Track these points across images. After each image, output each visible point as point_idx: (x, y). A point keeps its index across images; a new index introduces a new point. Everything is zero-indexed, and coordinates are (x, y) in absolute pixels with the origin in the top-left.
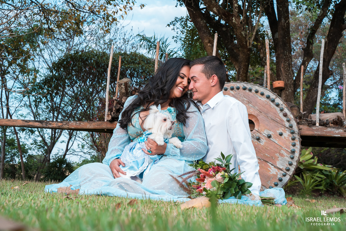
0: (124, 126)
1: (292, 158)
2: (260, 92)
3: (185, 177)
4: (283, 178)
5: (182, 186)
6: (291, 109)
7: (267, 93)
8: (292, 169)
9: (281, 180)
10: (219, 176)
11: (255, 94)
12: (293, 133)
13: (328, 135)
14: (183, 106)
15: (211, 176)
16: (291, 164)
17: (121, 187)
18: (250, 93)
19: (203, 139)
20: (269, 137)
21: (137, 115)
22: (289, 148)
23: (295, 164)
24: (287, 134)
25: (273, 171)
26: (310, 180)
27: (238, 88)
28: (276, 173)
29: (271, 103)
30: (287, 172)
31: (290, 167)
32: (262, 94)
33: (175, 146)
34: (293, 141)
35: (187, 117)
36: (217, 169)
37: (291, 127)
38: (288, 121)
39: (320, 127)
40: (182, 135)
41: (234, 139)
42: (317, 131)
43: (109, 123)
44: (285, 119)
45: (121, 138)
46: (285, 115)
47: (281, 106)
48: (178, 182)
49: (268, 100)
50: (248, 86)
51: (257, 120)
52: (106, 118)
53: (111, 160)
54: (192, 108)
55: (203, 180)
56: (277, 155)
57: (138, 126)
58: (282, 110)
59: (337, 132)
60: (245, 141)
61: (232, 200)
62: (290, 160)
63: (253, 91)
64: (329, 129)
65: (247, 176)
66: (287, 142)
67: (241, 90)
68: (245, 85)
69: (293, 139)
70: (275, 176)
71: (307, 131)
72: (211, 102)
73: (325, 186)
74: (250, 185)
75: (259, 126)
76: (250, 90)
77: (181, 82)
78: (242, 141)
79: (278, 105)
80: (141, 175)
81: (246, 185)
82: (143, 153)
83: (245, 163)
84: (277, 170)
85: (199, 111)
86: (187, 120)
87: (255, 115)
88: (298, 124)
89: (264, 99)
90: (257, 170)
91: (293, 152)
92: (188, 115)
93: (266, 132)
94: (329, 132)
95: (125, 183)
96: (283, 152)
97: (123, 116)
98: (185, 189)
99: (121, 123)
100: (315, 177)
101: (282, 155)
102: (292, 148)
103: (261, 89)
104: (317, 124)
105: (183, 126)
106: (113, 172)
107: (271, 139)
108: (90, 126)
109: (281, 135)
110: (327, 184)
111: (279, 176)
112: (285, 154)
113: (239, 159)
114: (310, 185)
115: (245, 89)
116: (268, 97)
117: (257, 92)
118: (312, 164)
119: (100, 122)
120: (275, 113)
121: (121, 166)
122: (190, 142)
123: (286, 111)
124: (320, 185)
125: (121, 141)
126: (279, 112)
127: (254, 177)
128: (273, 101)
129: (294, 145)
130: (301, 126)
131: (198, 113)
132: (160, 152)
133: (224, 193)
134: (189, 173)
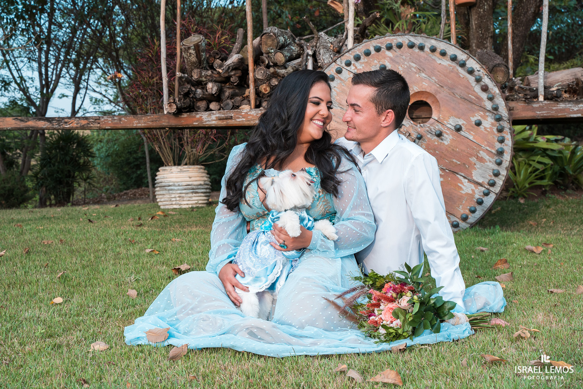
1: (499, 164)
2: (439, 50)
4: (485, 199)
5: (344, 312)
6: (492, 71)
7: (453, 50)
8: (500, 182)
9: (480, 203)
10: (404, 302)
11: (431, 54)
12: (499, 119)
13: (560, 115)
14: (330, 163)
15: (391, 300)
16: (497, 175)
18: (421, 53)
19: (368, 215)
20: (459, 129)
21: (254, 185)
22: (493, 147)
23: (504, 173)
24: (488, 122)
25: (467, 187)
26: (526, 170)
27: (400, 46)
28: (473, 190)
29: (460, 69)
30: (491, 189)
31: (496, 179)
32: (443, 54)
33: (325, 236)
34: (499, 135)
35: (339, 183)
37: (496, 109)
38: (491, 99)
39: (546, 102)
42: (542, 108)
43: (173, 117)
44: (484, 96)
45: (230, 223)
46: (485, 89)
47: (476, 73)
48: (337, 307)
49: (453, 64)
50: (418, 40)
51: (436, 101)
52: (166, 109)
53: (221, 266)
54: (346, 164)
55: (378, 305)
56: (473, 160)
57: (257, 204)
58: (478, 80)
59: (576, 109)
60: (436, 218)
61: (426, 337)
62: (496, 167)
63: (427, 49)
64: (562, 106)
66: (490, 137)
67: (405, 48)
68: (413, 39)
69: (500, 130)
70: (471, 196)
71: (523, 111)
72: (379, 151)
73: (551, 179)
75: (439, 111)
76: (422, 48)
77: (318, 112)
78: (431, 219)
79: (471, 72)
80: (272, 287)
81: (448, 306)
82: (272, 250)
83: (437, 255)
84: (473, 186)
86: (339, 188)
87: (432, 92)
88: (507, 99)
89: (446, 62)
91: (500, 153)
92: (339, 177)
93: (452, 122)
94: (562, 110)
95: (257, 328)
96: (482, 154)
98: (351, 318)
100: (534, 164)
101: (481, 160)
102: (498, 146)
103: (441, 46)
104: (541, 98)
105: (334, 198)
106: (225, 287)
107: (462, 133)
108: (139, 123)
109: (478, 124)
110: (554, 173)
111: (477, 196)
112: (487, 157)
113: (427, 247)
114: (525, 179)
115: (411, 46)
116: (454, 59)
117: (433, 50)
119: (155, 116)
120: (468, 87)
121: (238, 276)
122: (346, 223)
123: (486, 80)
124: (542, 178)
125: (231, 228)
126: (473, 83)
128: (463, 65)
129: (502, 141)
130: (512, 104)
131: (355, 172)
132: (300, 246)
134: (354, 290)
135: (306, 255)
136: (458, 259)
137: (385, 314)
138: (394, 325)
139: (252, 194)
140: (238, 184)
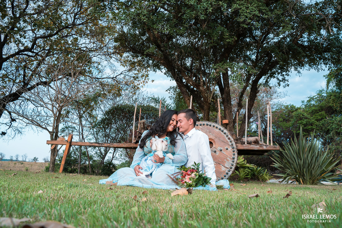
0: (142, 147)
1: (233, 162)
2: (215, 127)
3: (175, 175)
4: (229, 173)
5: (173, 180)
6: (232, 135)
7: (220, 127)
8: (233, 168)
9: (227, 174)
10: (193, 175)
11: (213, 128)
12: (233, 148)
13: (252, 149)
14: (174, 136)
15: (189, 175)
16: (232, 165)
17: (140, 181)
18: (210, 127)
19: (185, 154)
20: (221, 150)
21: (149, 141)
22: (231, 156)
23: (235, 165)
24: (230, 149)
25: (223, 169)
26: (243, 173)
27: (204, 125)
28: (225, 170)
29: (222, 132)
30: (231, 169)
31: (232, 167)
32: (217, 128)
33: (170, 158)
34: (233, 153)
35: (176, 142)
36: (192, 171)
37: (232, 145)
38: (231, 142)
39: (247, 145)
40: (173, 152)
41: (202, 154)
42: (246, 147)
43: (134, 144)
44: (229, 141)
45: (140, 154)
46: (229, 139)
47: (226, 134)
48: (171, 178)
49: (220, 131)
50: (209, 123)
51: (214, 142)
52: (133, 141)
53: (135, 166)
54: (179, 137)
55: (185, 177)
56: (225, 160)
57: (149, 147)
58: (227, 136)
59: (256, 147)
60: (207, 155)
61: (200, 188)
62: (232, 163)
63: (212, 126)
64: (252, 146)
65: (209, 174)
66: (231, 153)
67: (205, 125)
68: (208, 123)
69: (234, 152)
70: (224, 171)
71: (241, 147)
72: (189, 134)
73: (250, 176)
74: (211, 179)
75: (215, 145)
76: (210, 126)
77: (173, 123)
78: (206, 155)
79: (225, 133)
80: (151, 174)
81: (208, 179)
82: (152, 162)
83: (208, 167)
84: (225, 168)
85: (183, 138)
86: (176, 144)
87: (213, 139)
88: (236, 143)
89: (217, 130)
90: (214, 171)
91: (234, 158)
92: (176, 141)
93: (219, 148)
94: (252, 147)
95: (142, 179)
96: (228, 158)
97: (141, 142)
98: (175, 182)
99: (140, 145)
100: (245, 171)
101: (228, 160)
102: (233, 156)
103: (216, 125)
104: (246, 143)
105: (174, 147)
106: (136, 172)
107: (222, 152)
108: (125, 145)
109: (227, 149)
110: (252, 174)
111: (226, 172)
112: (230, 160)
113: (205, 165)
114: (243, 175)
115: (207, 125)
116: (220, 129)
117: (214, 126)
118: (244, 164)
119: (129, 144)
120: (224, 138)
121: (140, 169)
122: (178, 156)
123: (230, 136)
124: (248, 175)
125: (140, 155)
126: (226, 137)
127: (213, 174)
128: (223, 131)
129: (234, 155)
130: (237, 145)
131: (182, 140)
132: (161, 161)
133: (196, 184)
134: (177, 173)
135: (163, 164)
136: (215, 169)
137: (187, 179)
138: (189, 182)
139: (148, 143)
140: (145, 140)
